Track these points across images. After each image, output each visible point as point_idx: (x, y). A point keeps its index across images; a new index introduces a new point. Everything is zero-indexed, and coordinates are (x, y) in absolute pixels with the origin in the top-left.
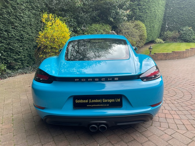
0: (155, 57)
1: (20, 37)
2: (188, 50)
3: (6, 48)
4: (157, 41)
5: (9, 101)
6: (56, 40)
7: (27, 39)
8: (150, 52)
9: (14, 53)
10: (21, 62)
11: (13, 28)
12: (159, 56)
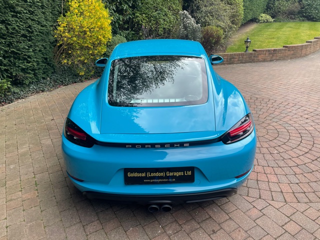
0: (254, 57)
1: (28, 30)
2: (311, 42)
3: (6, 51)
4: (260, 18)
5: (26, 149)
6: (88, 33)
7: (39, 34)
8: (247, 47)
9: (19, 59)
10: (33, 73)
11: (13, 16)
12: (261, 54)
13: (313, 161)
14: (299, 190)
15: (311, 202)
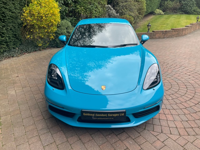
0: (153, 35)
1: (2, 15)
2: (188, 26)
6: (44, 18)
10: (6, 44)
12: (157, 34)
13: (196, 104)
14: (188, 126)
15: (197, 135)
